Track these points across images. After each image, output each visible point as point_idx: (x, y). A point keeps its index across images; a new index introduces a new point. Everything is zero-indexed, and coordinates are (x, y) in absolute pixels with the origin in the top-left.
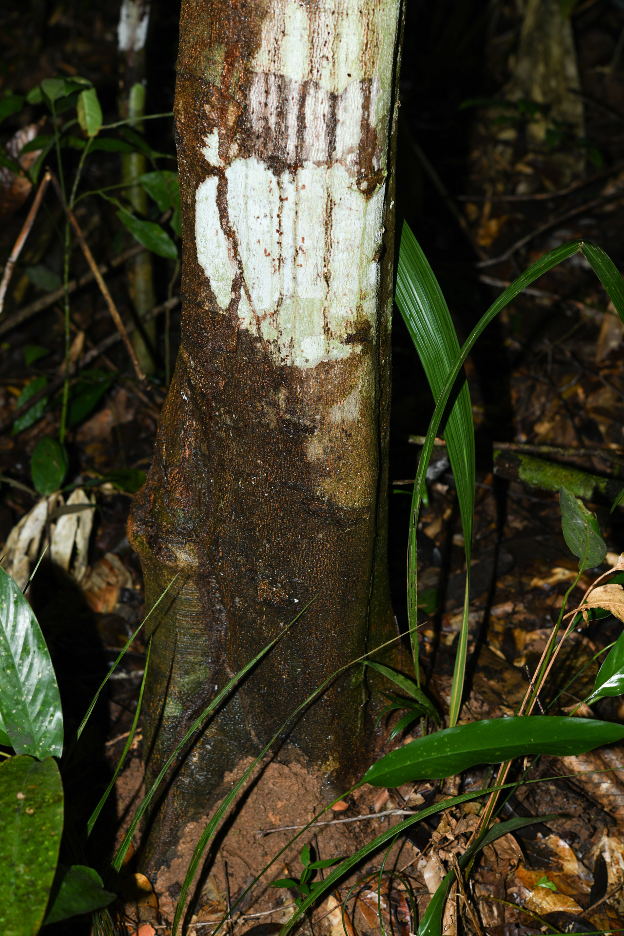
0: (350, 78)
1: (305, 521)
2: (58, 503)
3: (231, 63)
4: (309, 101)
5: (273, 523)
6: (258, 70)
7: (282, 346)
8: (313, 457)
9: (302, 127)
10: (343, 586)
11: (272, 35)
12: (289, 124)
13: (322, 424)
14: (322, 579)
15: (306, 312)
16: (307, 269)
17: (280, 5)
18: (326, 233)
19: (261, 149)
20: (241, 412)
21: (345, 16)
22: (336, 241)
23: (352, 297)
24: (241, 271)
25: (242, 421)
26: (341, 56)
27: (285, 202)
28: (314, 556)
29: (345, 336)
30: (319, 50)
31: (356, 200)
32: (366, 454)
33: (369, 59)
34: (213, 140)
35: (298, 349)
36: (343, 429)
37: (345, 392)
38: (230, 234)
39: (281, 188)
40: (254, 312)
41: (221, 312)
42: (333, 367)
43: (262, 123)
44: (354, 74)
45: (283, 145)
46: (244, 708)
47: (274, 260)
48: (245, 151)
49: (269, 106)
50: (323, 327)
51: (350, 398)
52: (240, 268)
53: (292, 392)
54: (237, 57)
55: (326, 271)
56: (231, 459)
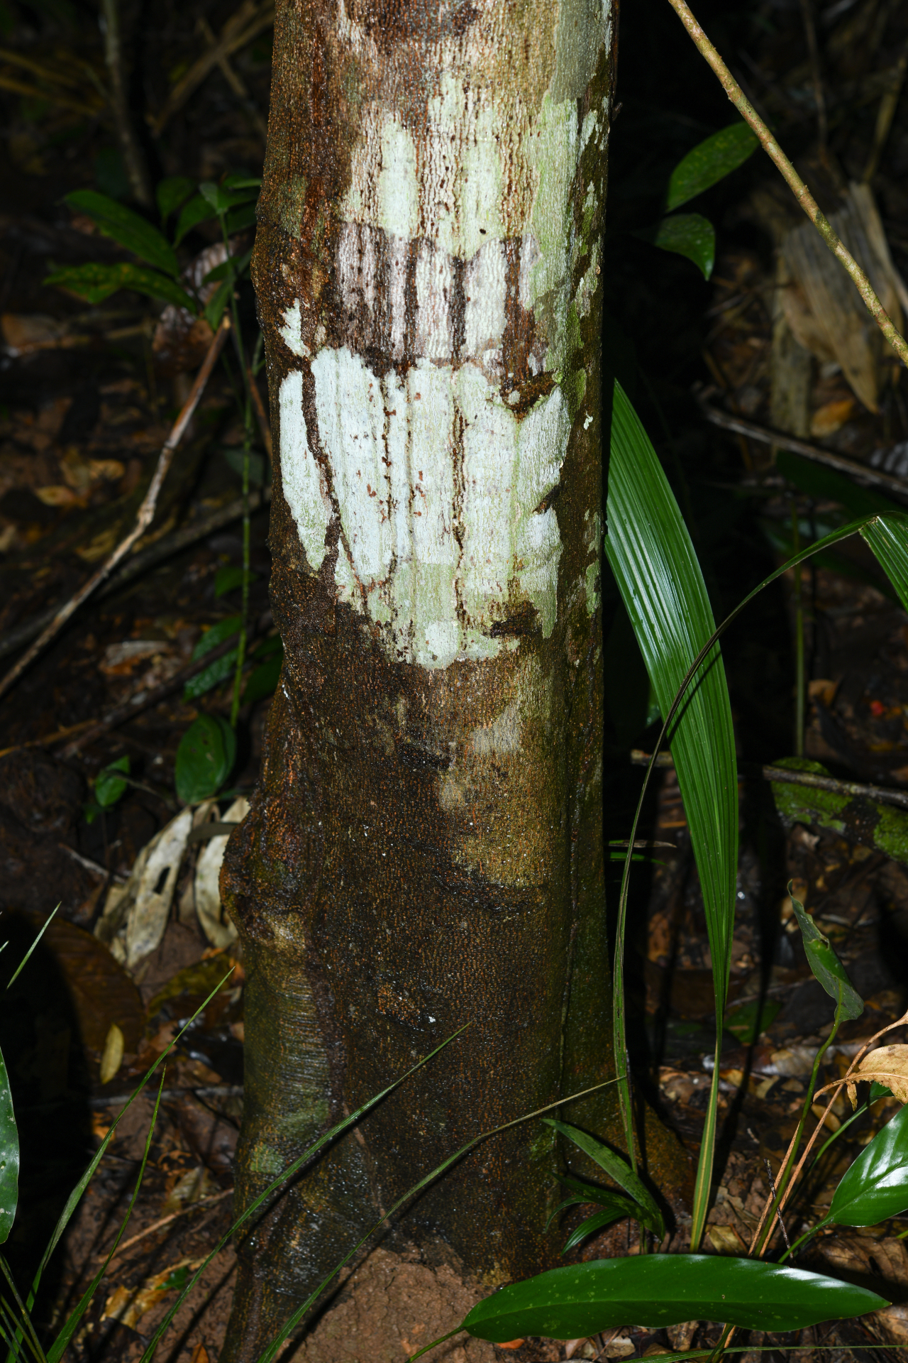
0: (484, 236)
1: (439, 900)
2: (212, 817)
3: (314, 205)
4: (421, 268)
5: (394, 898)
6: (348, 218)
7: (398, 633)
8: (449, 804)
9: (412, 306)
10: (505, 1003)
11: (365, 167)
12: (393, 302)
13: (461, 756)
14: (470, 991)
15: (430, 584)
16: (429, 520)
17: (374, 124)
18: (455, 467)
19: (356, 335)
20: (347, 726)
21: (471, 144)
22: (471, 480)
23: (500, 566)
24: (337, 515)
25: (349, 740)
26: (469, 203)
27: (392, 417)
28: (455, 953)
29: (490, 624)
30: (432, 193)
31: (501, 420)
32: (535, 805)
33: (514, 208)
34: (293, 317)
35: (422, 639)
36: (493, 765)
37: (494, 708)
38: (322, 458)
39: (385, 396)
40: (357, 577)
41: (312, 575)
42: (472, 670)
43: (355, 298)
44: (490, 230)
45: (386, 332)
46: (370, 1173)
47: (381, 502)
48: (336, 339)
49: (365, 272)
50: (456, 609)
51: (502, 718)
52: (336, 511)
53: (414, 701)
54: (321, 196)
55: (457, 524)
56: (338, 795)
